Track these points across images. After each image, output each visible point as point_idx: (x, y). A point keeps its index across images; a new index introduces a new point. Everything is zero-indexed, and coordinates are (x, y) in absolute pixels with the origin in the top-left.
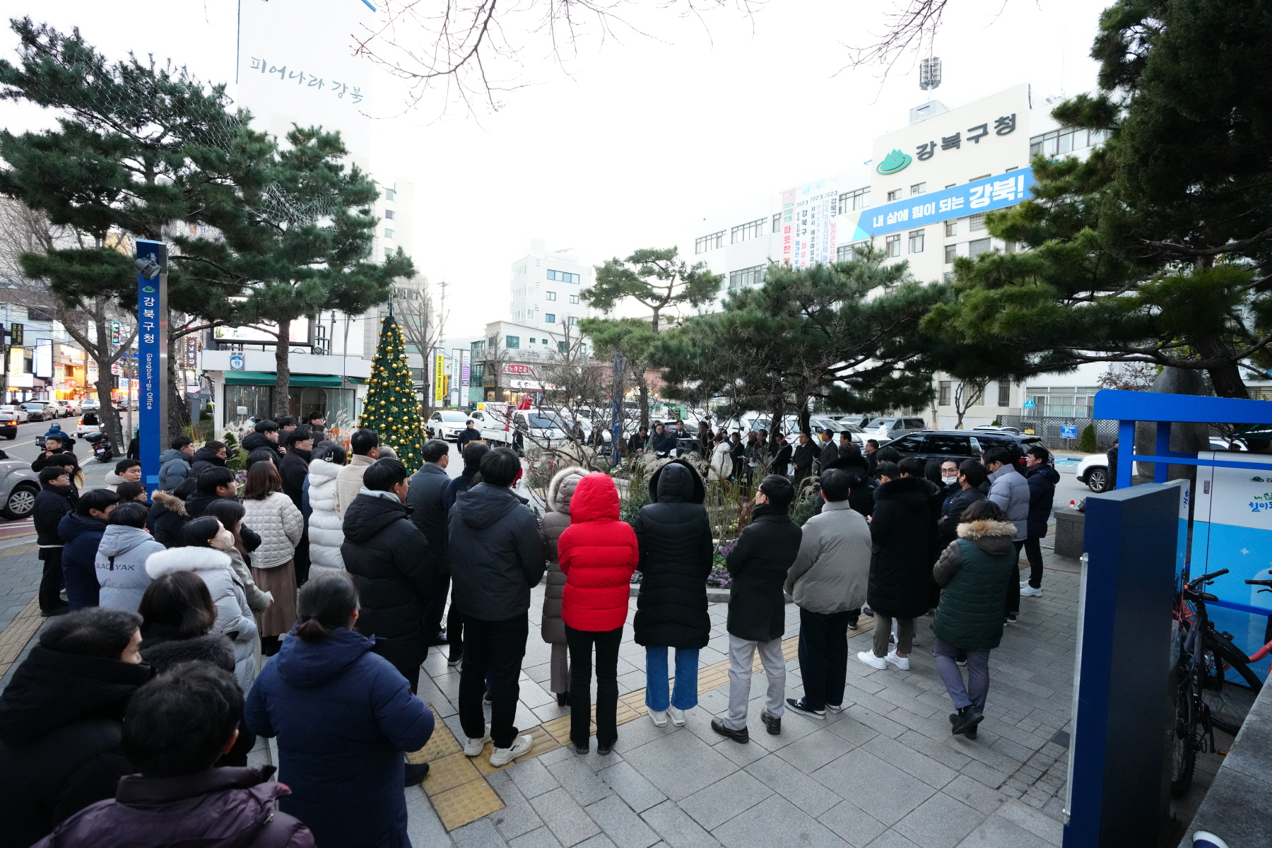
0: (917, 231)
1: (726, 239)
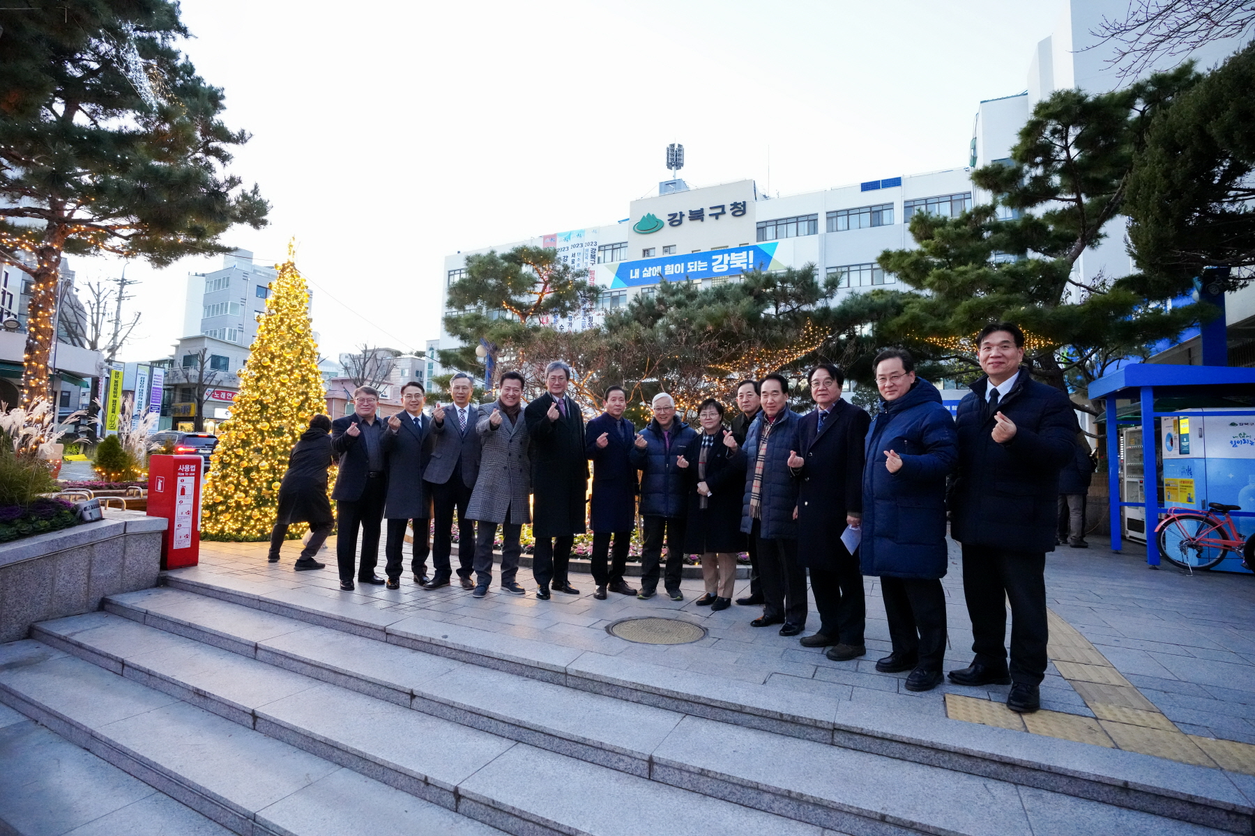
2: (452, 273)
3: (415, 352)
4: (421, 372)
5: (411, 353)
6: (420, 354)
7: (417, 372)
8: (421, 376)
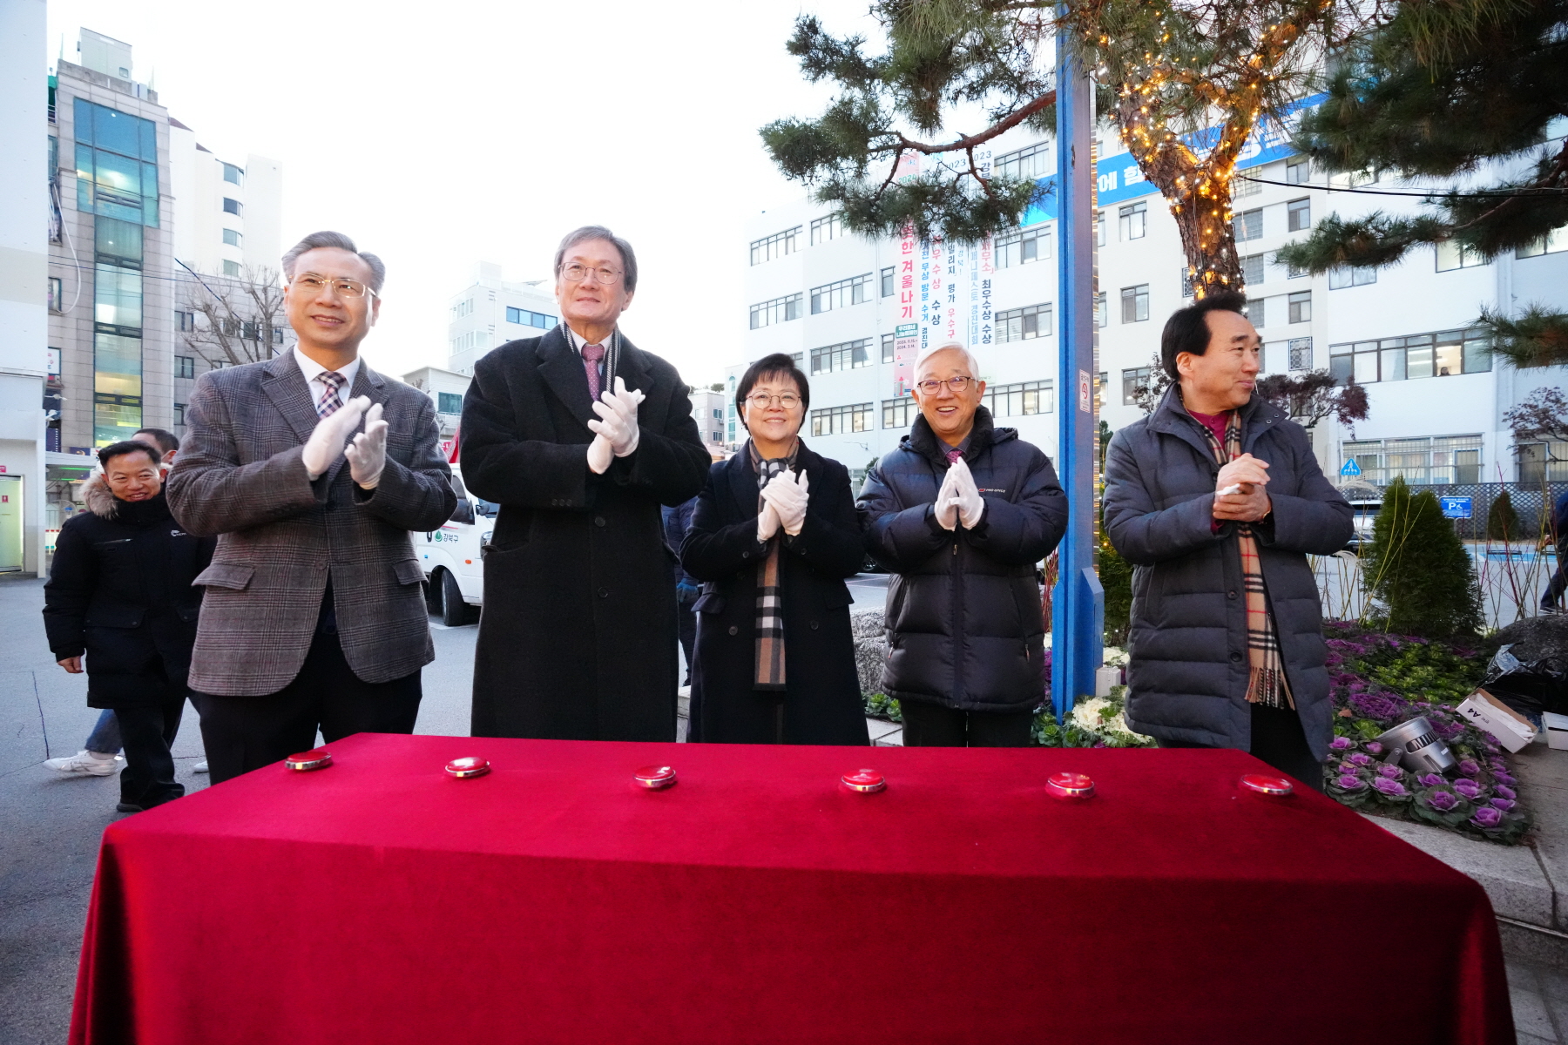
0: (1132, 206)
1: (802, 239)
2: (756, 245)
3: (711, 385)
4: (720, 412)
5: (707, 388)
6: (718, 388)
7: (715, 411)
8: (720, 416)
